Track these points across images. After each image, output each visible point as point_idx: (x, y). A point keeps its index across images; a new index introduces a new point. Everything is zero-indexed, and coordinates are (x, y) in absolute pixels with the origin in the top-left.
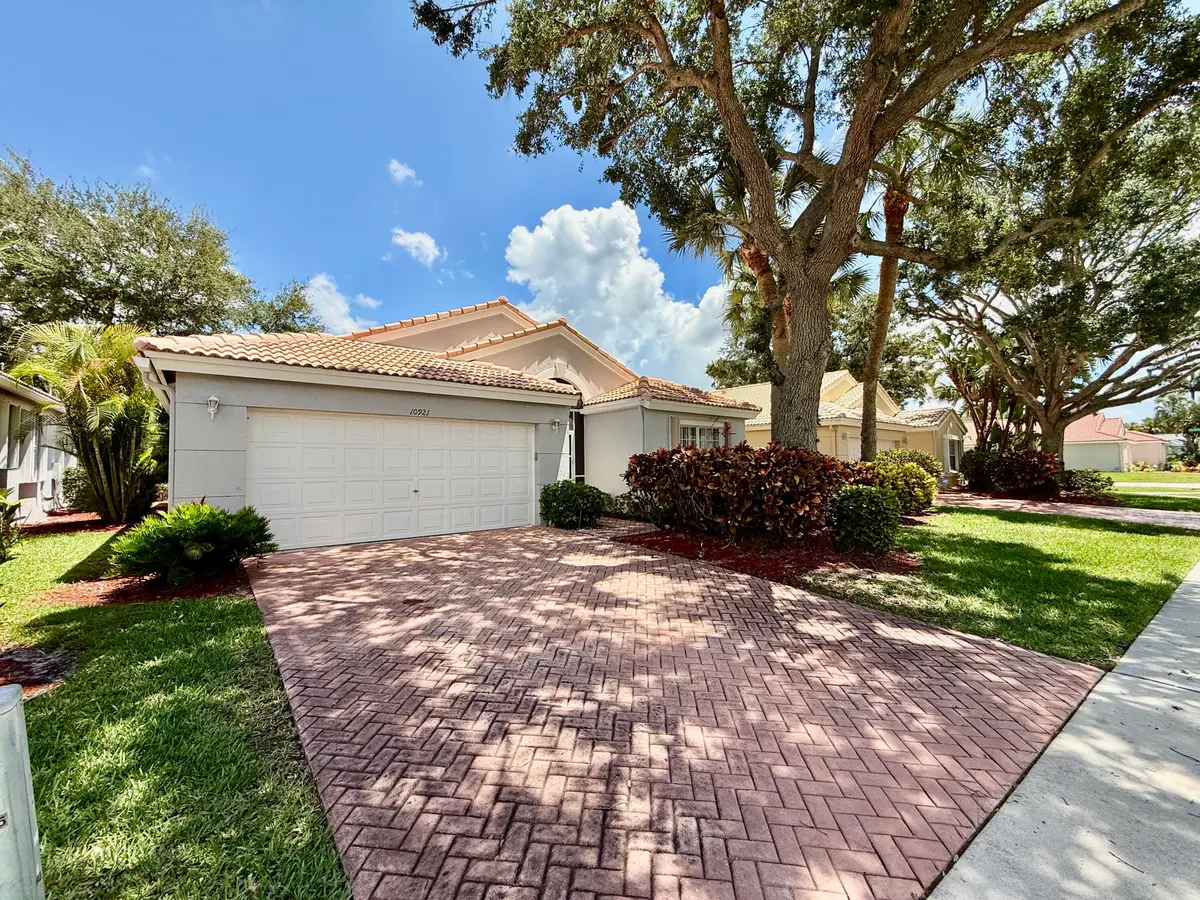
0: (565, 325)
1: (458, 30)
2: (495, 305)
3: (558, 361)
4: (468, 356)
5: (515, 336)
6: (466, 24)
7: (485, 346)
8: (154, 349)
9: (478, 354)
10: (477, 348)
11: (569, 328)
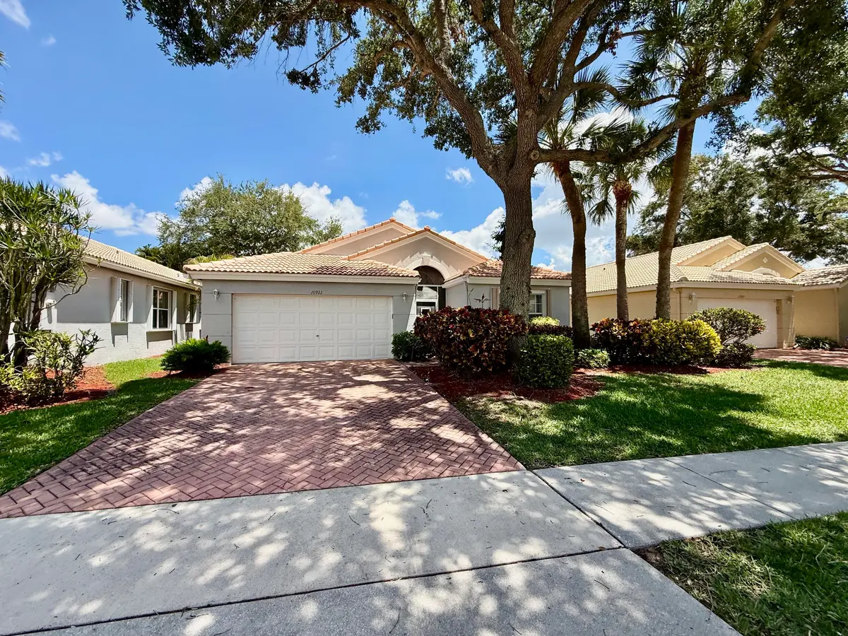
0: (429, 230)
1: (312, 79)
2: (387, 223)
3: (425, 254)
4: (361, 257)
5: (392, 242)
6: (315, 74)
7: (373, 250)
8: (190, 270)
9: (367, 256)
10: (367, 252)
11: (432, 233)
